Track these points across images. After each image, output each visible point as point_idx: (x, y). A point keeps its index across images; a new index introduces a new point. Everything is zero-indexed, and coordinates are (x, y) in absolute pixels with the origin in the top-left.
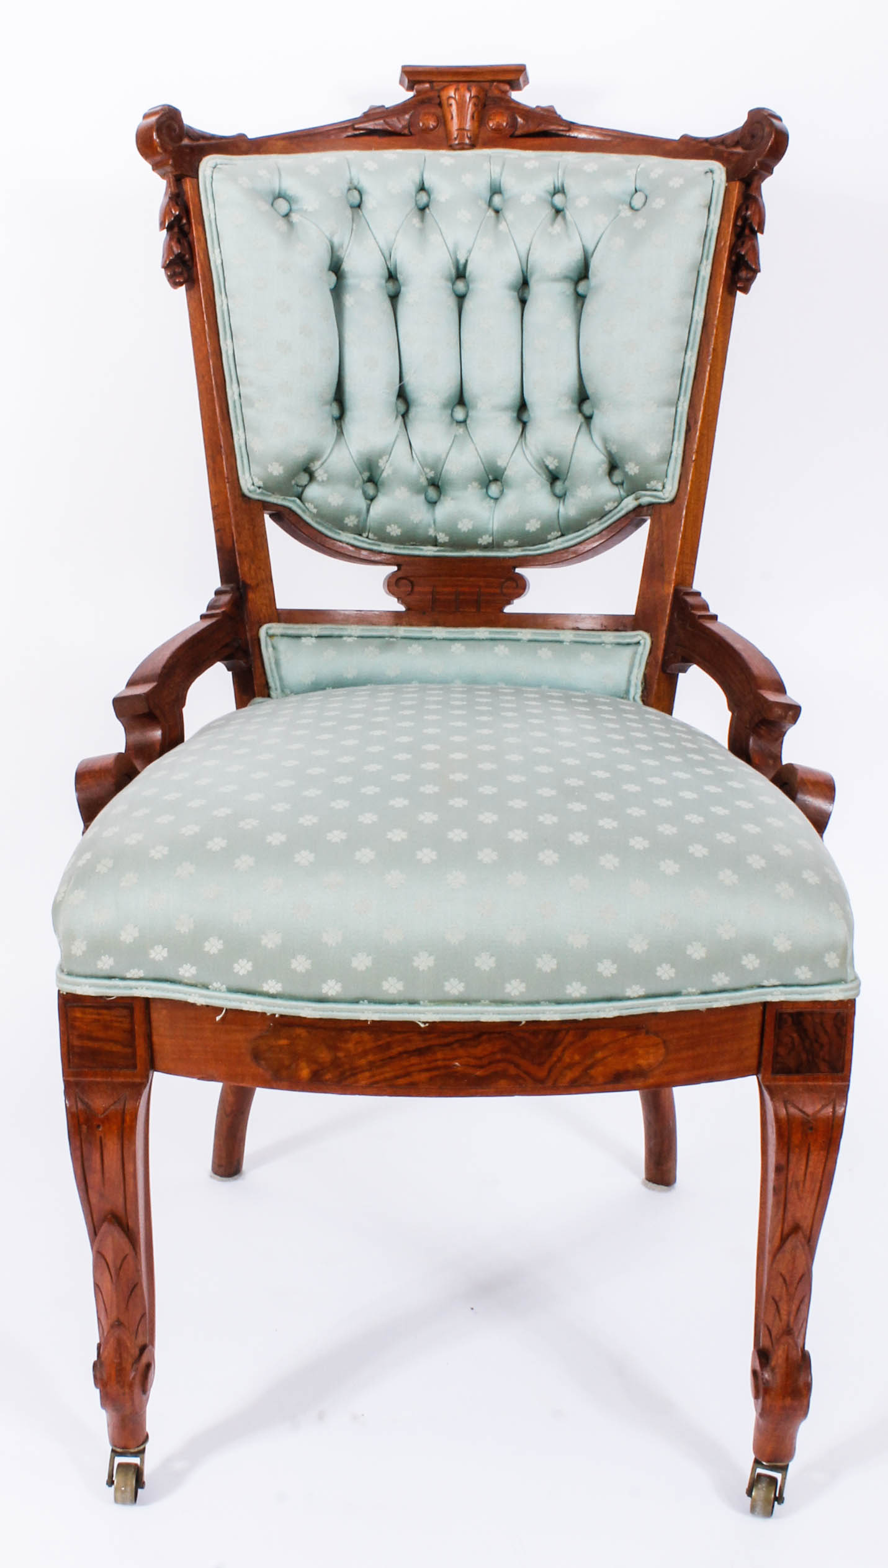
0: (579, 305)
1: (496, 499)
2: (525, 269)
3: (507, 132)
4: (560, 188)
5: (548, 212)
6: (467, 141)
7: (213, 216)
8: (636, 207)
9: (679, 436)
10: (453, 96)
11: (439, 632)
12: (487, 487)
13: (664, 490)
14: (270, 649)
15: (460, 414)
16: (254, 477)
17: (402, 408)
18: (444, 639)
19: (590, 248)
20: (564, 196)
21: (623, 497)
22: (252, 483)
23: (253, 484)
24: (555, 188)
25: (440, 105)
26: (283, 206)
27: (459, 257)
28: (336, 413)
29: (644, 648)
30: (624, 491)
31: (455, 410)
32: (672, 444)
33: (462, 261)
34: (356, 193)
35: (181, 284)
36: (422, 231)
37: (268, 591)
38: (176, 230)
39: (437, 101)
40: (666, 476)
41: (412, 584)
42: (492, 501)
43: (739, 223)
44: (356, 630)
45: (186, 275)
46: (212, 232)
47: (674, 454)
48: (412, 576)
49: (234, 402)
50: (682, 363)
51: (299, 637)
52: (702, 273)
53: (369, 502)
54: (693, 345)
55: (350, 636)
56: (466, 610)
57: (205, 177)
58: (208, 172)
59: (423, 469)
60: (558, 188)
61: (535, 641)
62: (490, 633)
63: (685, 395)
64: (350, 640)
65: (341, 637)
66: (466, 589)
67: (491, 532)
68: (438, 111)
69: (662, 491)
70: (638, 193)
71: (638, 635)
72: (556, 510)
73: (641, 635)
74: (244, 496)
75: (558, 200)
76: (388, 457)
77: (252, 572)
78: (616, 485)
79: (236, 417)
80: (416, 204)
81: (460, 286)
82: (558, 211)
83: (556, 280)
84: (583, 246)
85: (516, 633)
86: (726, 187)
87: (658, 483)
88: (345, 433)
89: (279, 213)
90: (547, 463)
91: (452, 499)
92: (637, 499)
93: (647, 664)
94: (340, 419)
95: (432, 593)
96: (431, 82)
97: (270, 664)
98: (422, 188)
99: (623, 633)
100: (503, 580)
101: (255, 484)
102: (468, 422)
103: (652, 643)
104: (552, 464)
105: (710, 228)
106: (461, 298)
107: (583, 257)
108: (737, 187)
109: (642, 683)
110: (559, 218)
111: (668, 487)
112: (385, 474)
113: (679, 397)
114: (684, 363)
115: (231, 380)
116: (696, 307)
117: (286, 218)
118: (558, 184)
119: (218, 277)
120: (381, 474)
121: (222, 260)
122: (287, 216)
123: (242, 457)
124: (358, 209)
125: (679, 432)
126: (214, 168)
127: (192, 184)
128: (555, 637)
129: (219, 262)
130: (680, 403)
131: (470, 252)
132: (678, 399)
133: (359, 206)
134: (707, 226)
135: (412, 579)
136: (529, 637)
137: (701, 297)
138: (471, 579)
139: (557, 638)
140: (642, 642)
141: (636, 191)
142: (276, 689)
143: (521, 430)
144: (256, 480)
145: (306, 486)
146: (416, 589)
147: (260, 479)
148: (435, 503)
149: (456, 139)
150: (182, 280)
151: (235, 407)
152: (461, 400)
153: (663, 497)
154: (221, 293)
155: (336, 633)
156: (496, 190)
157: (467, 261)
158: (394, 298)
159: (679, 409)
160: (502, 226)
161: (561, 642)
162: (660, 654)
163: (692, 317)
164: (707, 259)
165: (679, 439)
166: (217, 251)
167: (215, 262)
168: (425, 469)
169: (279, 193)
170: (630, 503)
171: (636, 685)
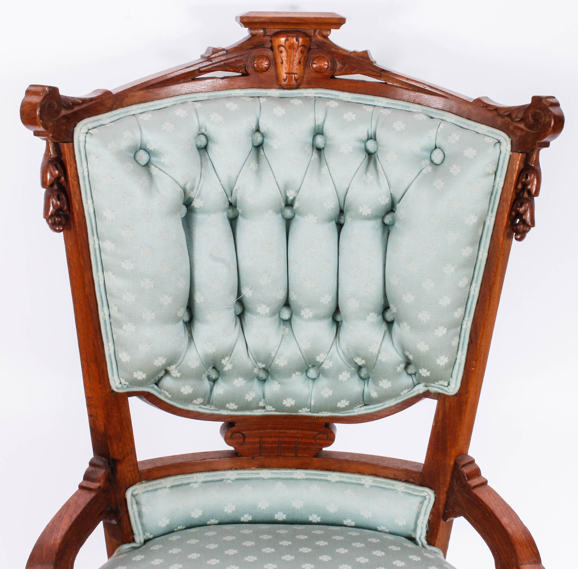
0: (386, 235)
1: (314, 380)
2: (342, 205)
3: (327, 74)
4: (373, 137)
5: (362, 157)
6: (294, 82)
7: (86, 174)
8: (436, 162)
9: (463, 347)
10: (284, 44)
11: (265, 473)
12: (307, 371)
13: (448, 386)
14: (135, 506)
15: (286, 315)
16: (121, 379)
17: (239, 310)
18: (269, 479)
19: (398, 197)
20: (375, 142)
21: (415, 384)
22: (119, 382)
23: (121, 383)
24: (368, 136)
25: (272, 48)
26: (143, 157)
27: (288, 195)
28: (187, 319)
29: (429, 502)
30: (416, 380)
31: (282, 310)
32: (457, 353)
33: (291, 198)
34: (203, 138)
35: (59, 231)
36: (258, 171)
37: (132, 460)
38: (56, 187)
39: (269, 45)
40: (451, 377)
41: (244, 437)
42: (311, 381)
43: (520, 186)
44: (200, 478)
45: (64, 222)
46: (85, 186)
47: (458, 361)
48: (244, 430)
49: (105, 321)
50: (468, 292)
51: (156, 490)
52: (487, 223)
53: (212, 384)
54: (477, 280)
55: (196, 482)
56: (287, 455)
57: (79, 142)
58: (82, 138)
59: (257, 364)
60: (371, 136)
61: (342, 482)
62: (307, 474)
63: (469, 316)
64: (196, 486)
65: (189, 484)
66: (287, 440)
67: (309, 406)
68: (270, 53)
69: (447, 386)
70: (438, 149)
71: (424, 491)
72: (362, 391)
73: (426, 492)
74: (113, 391)
75: (371, 145)
76: (229, 357)
77: (120, 450)
78: (411, 375)
79: (107, 332)
80: (253, 143)
81: (288, 213)
82: (370, 156)
83: (368, 218)
84: (391, 194)
85: (327, 475)
86: (510, 155)
87: (444, 382)
88: (194, 337)
89: (140, 164)
90: (356, 361)
91: (279, 383)
92: (426, 386)
93: (432, 513)
94: (190, 324)
95: (259, 442)
96: (264, 29)
97: (135, 517)
98: (258, 130)
99: (413, 487)
100: (316, 433)
101: (123, 383)
102: (292, 320)
103: (435, 498)
104: (360, 362)
105: (496, 188)
106: (288, 223)
107: (391, 201)
108: (519, 157)
109: (427, 527)
110: (372, 165)
111: (452, 385)
112: (226, 369)
113: (464, 317)
114: (470, 292)
115: (102, 303)
116: (482, 249)
117: (146, 167)
118: (371, 132)
119: (91, 221)
120: (223, 368)
121: (94, 210)
122: (147, 165)
123: (111, 363)
124: (204, 150)
125: (463, 343)
126: (87, 133)
127: (69, 148)
128: (358, 480)
129: (92, 211)
130: (465, 322)
131: (298, 192)
132: (464, 319)
133: (205, 148)
134: (494, 186)
135: (243, 432)
136: (338, 479)
137: (485, 242)
138: (292, 431)
139: (359, 482)
140: (428, 497)
141: (436, 148)
142: (139, 535)
143: (335, 330)
144: (123, 381)
145: (162, 377)
146: (247, 440)
147: (126, 381)
148: (265, 381)
149: (285, 80)
150: (61, 228)
151: (106, 325)
152: (287, 304)
153: (449, 391)
154: (93, 235)
155: (185, 481)
156: (318, 132)
157: (294, 198)
158: (233, 222)
159: (464, 327)
160: (324, 170)
161: (362, 485)
162: (441, 507)
163: (477, 257)
164: (492, 212)
165: (462, 350)
166: (90, 201)
167: (88, 210)
168: (258, 363)
169: (141, 146)
170: (420, 389)
171: (422, 528)
